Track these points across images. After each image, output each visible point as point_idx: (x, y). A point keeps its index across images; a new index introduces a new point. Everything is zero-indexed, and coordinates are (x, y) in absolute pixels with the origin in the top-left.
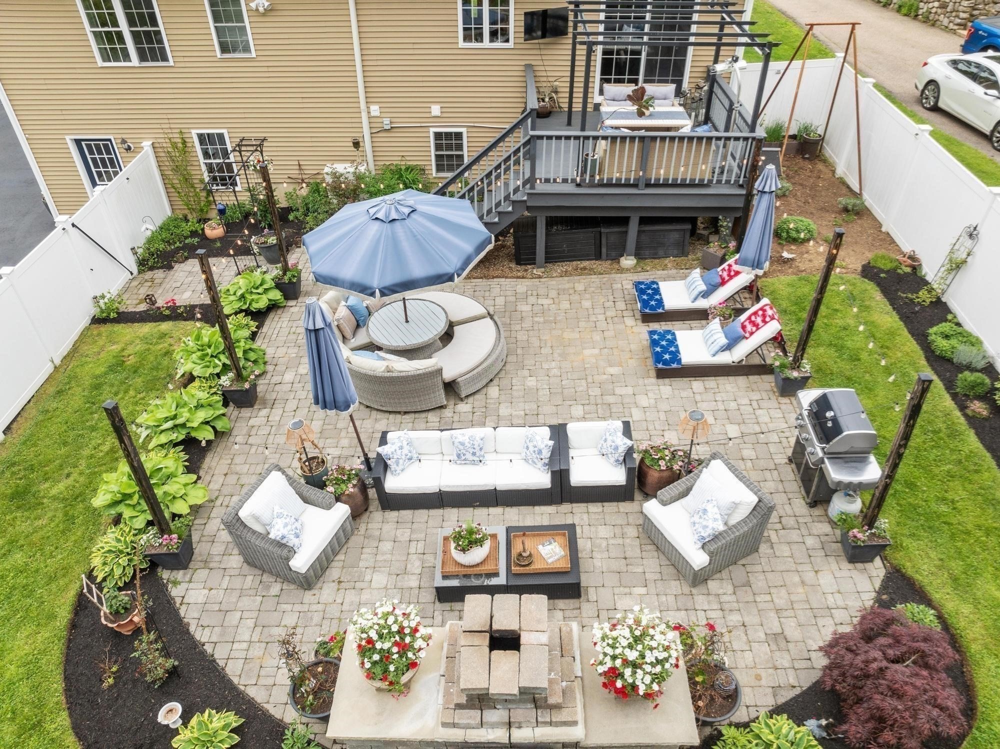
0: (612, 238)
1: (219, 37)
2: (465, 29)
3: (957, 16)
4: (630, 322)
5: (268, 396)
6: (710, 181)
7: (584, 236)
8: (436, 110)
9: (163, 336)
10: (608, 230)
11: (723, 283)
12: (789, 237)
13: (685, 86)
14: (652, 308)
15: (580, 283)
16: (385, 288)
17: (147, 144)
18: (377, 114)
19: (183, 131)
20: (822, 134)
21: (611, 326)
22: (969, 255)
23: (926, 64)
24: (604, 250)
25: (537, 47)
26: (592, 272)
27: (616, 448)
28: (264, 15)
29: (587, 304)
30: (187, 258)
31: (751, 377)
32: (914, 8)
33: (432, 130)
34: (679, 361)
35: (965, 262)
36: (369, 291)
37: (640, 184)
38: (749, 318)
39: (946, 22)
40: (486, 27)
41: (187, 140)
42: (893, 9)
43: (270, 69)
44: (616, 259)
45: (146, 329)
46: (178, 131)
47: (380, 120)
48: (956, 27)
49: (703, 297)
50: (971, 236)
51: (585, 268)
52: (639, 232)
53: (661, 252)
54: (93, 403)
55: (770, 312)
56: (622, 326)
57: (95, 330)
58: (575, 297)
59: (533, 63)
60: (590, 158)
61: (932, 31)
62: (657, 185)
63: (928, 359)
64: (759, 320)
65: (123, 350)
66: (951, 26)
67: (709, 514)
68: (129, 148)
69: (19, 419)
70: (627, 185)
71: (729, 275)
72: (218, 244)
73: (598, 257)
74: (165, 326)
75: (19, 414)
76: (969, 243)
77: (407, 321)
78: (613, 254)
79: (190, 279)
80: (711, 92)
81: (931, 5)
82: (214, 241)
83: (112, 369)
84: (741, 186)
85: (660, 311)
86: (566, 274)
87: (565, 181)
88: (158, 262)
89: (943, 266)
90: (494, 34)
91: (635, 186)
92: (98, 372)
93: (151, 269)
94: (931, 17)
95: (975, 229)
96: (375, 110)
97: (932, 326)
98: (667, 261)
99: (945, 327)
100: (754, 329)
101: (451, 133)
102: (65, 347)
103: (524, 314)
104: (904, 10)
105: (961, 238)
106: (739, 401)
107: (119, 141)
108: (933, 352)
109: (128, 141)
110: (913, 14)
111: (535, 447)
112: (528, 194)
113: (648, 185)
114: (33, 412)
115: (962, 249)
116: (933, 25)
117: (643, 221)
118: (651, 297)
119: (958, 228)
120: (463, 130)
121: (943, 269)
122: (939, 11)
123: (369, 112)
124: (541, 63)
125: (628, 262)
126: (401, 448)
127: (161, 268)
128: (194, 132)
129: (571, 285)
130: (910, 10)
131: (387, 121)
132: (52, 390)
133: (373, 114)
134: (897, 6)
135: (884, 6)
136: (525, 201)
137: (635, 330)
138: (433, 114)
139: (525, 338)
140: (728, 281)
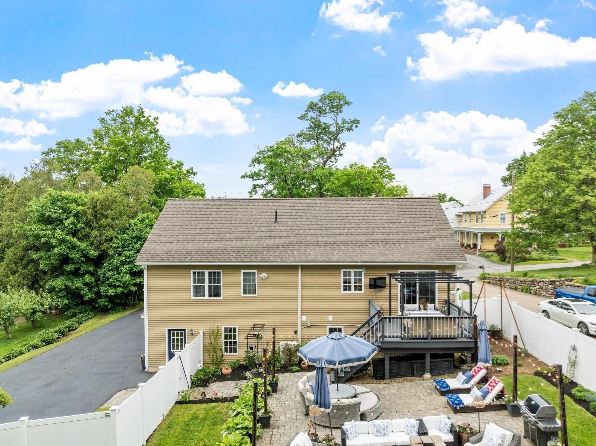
0: (419, 365)
1: (244, 288)
2: (344, 286)
3: (549, 291)
4: (435, 396)
5: (275, 424)
6: (458, 336)
7: (405, 365)
8: (330, 318)
9: (214, 407)
10: (416, 361)
11: (473, 376)
12: (498, 363)
13: (437, 306)
14: (444, 388)
15: (408, 384)
16: (340, 361)
17: (201, 332)
18: (305, 320)
19: (219, 326)
20: (501, 328)
21: (427, 398)
22: (576, 357)
23: (539, 304)
24: (415, 371)
25: (374, 292)
26: (411, 380)
27: (447, 424)
28: (264, 280)
29: (413, 391)
30: (215, 381)
31: (497, 412)
32: (528, 290)
33: (329, 327)
34: (463, 404)
35: (576, 361)
36: (333, 363)
37: (429, 338)
38: (489, 385)
39: (544, 294)
40: (353, 285)
41: (219, 330)
42: (519, 291)
43: (262, 301)
44: (421, 375)
45: (204, 406)
46: (217, 326)
47: (306, 322)
48: (550, 296)
49: (466, 383)
50: (574, 349)
51: (408, 380)
52: (431, 362)
53: (441, 372)
54: (187, 431)
55: (497, 380)
56: (432, 398)
57: (179, 406)
58: (407, 389)
59: (372, 299)
60: (406, 327)
61: (540, 297)
62: (436, 338)
63: (575, 402)
64: (494, 384)
65: (195, 413)
66: (548, 295)
67: (494, 439)
68: (192, 334)
69: (151, 437)
70: (423, 339)
71: (475, 373)
72: (230, 376)
73: (413, 375)
74: (213, 404)
75: (151, 436)
76: (574, 352)
77: (338, 390)
78: (420, 373)
79: (219, 389)
80: (449, 307)
81: (535, 288)
82: (228, 375)
83: (192, 419)
84: (471, 338)
85: (448, 389)
86: (400, 382)
87: (397, 337)
88: (200, 383)
89: (568, 365)
90: (356, 287)
91: (426, 339)
92: (186, 420)
93: (197, 386)
94: (538, 292)
95: (574, 346)
96: (304, 318)
97: (572, 389)
98: (445, 376)
99: (577, 388)
100: (492, 388)
101: (336, 328)
102: (166, 412)
103: (385, 395)
104: (524, 291)
105: (571, 352)
106: (494, 419)
107: (189, 330)
108: (576, 399)
109: (194, 330)
110: (529, 292)
111: (411, 424)
112: (382, 342)
113: (432, 338)
114: (157, 434)
115: (573, 356)
116: (540, 296)
117: (433, 356)
118: (443, 384)
119: (568, 348)
120: (342, 327)
121: (569, 366)
122: (540, 290)
123: (302, 319)
124: (376, 299)
125: (427, 376)
126: (352, 427)
127: (202, 386)
128: (223, 327)
129: (404, 385)
130: (527, 290)
131: (309, 323)
132: (165, 427)
133: (303, 320)
134: (520, 289)
135: (515, 290)
136: (380, 346)
137: (439, 398)
138: (329, 320)
139: (389, 403)
140: (476, 375)
